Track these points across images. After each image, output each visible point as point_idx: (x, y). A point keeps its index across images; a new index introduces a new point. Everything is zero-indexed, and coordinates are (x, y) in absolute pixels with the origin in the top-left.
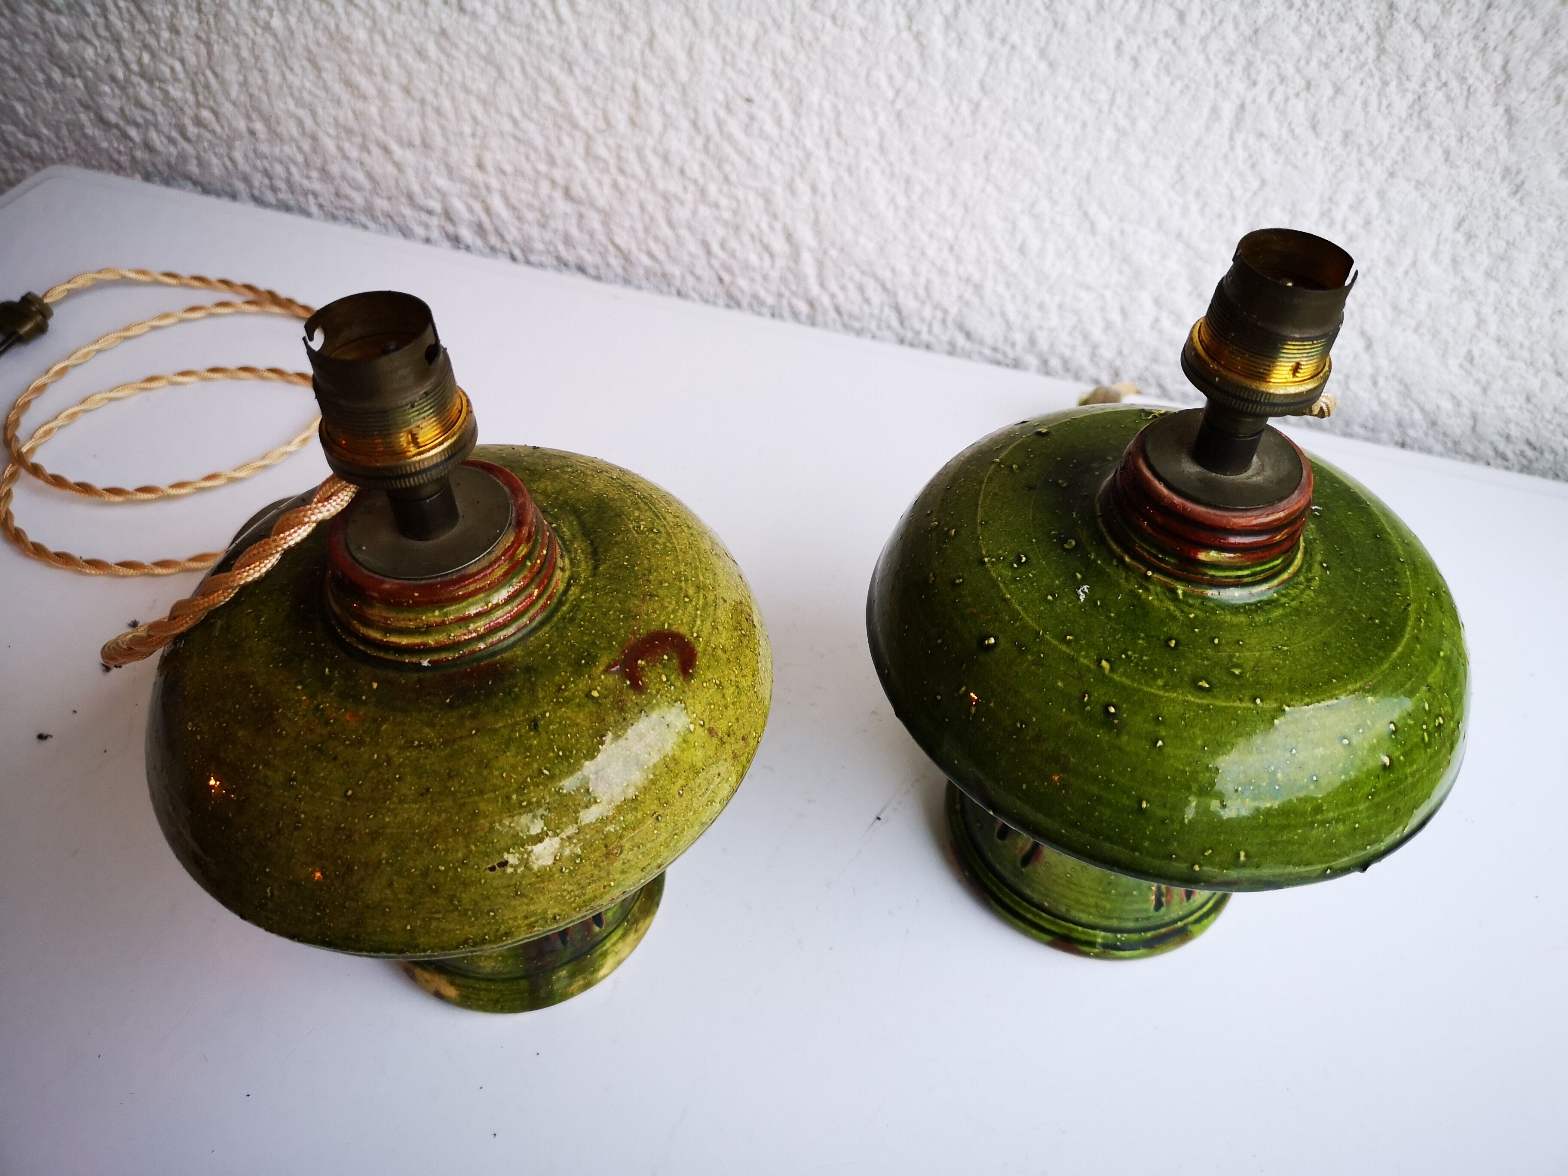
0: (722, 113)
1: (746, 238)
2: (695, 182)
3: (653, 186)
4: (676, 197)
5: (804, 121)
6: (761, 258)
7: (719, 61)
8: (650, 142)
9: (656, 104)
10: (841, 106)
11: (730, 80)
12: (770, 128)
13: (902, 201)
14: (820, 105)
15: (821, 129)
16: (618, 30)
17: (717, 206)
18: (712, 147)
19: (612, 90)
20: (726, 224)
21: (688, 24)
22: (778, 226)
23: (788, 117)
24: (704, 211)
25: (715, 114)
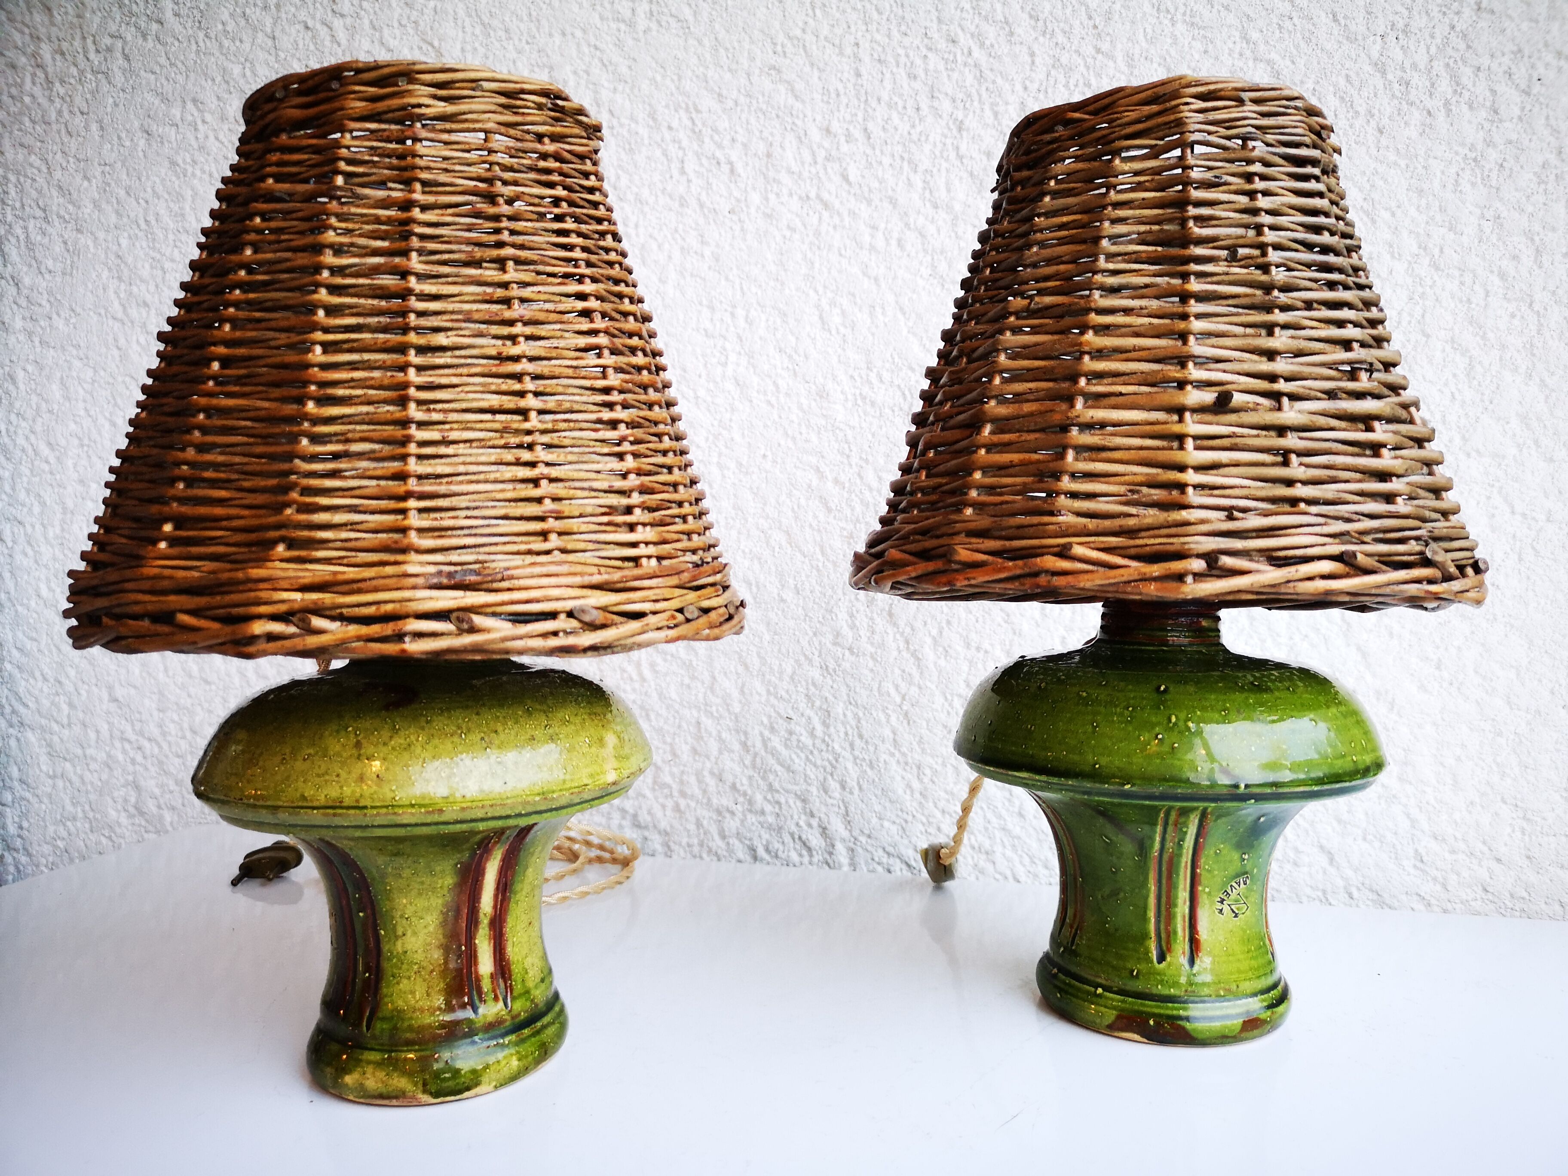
0: (767, 733)
1: (787, 839)
2: (745, 794)
3: (709, 802)
4: (728, 810)
5: (832, 730)
6: (801, 855)
7: (764, 693)
8: (708, 765)
9: (714, 733)
10: (861, 714)
11: (773, 706)
12: (806, 740)
13: (916, 785)
14: (845, 715)
15: (846, 734)
16: (687, 681)
17: (763, 813)
18: (758, 760)
19: (679, 727)
20: (770, 828)
21: (741, 669)
22: (815, 822)
23: (819, 730)
24: (751, 818)
25: (761, 734)
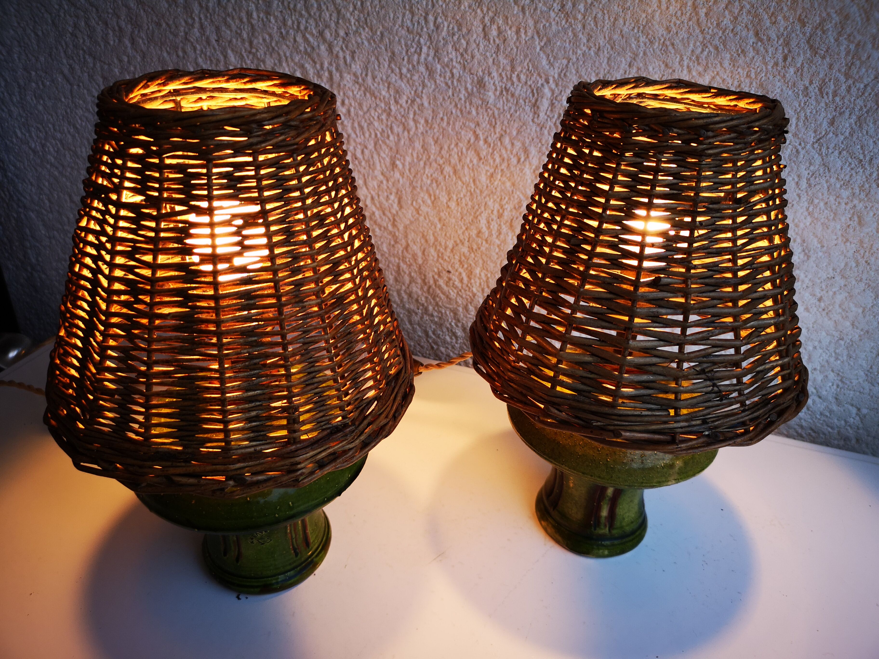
0: (436, 277)
1: (445, 330)
2: (423, 305)
3: (404, 306)
4: (414, 311)
5: (473, 281)
6: (451, 338)
7: (436, 256)
8: (404, 288)
9: (407, 272)
10: (489, 275)
11: (440, 264)
12: (457, 283)
15: (480, 284)
16: (392, 243)
17: (432, 315)
18: (431, 290)
19: (388, 266)
20: (436, 323)
21: (423, 241)
22: (460, 325)
23: (465, 279)
24: (426, 317)
25: (433, 277)
